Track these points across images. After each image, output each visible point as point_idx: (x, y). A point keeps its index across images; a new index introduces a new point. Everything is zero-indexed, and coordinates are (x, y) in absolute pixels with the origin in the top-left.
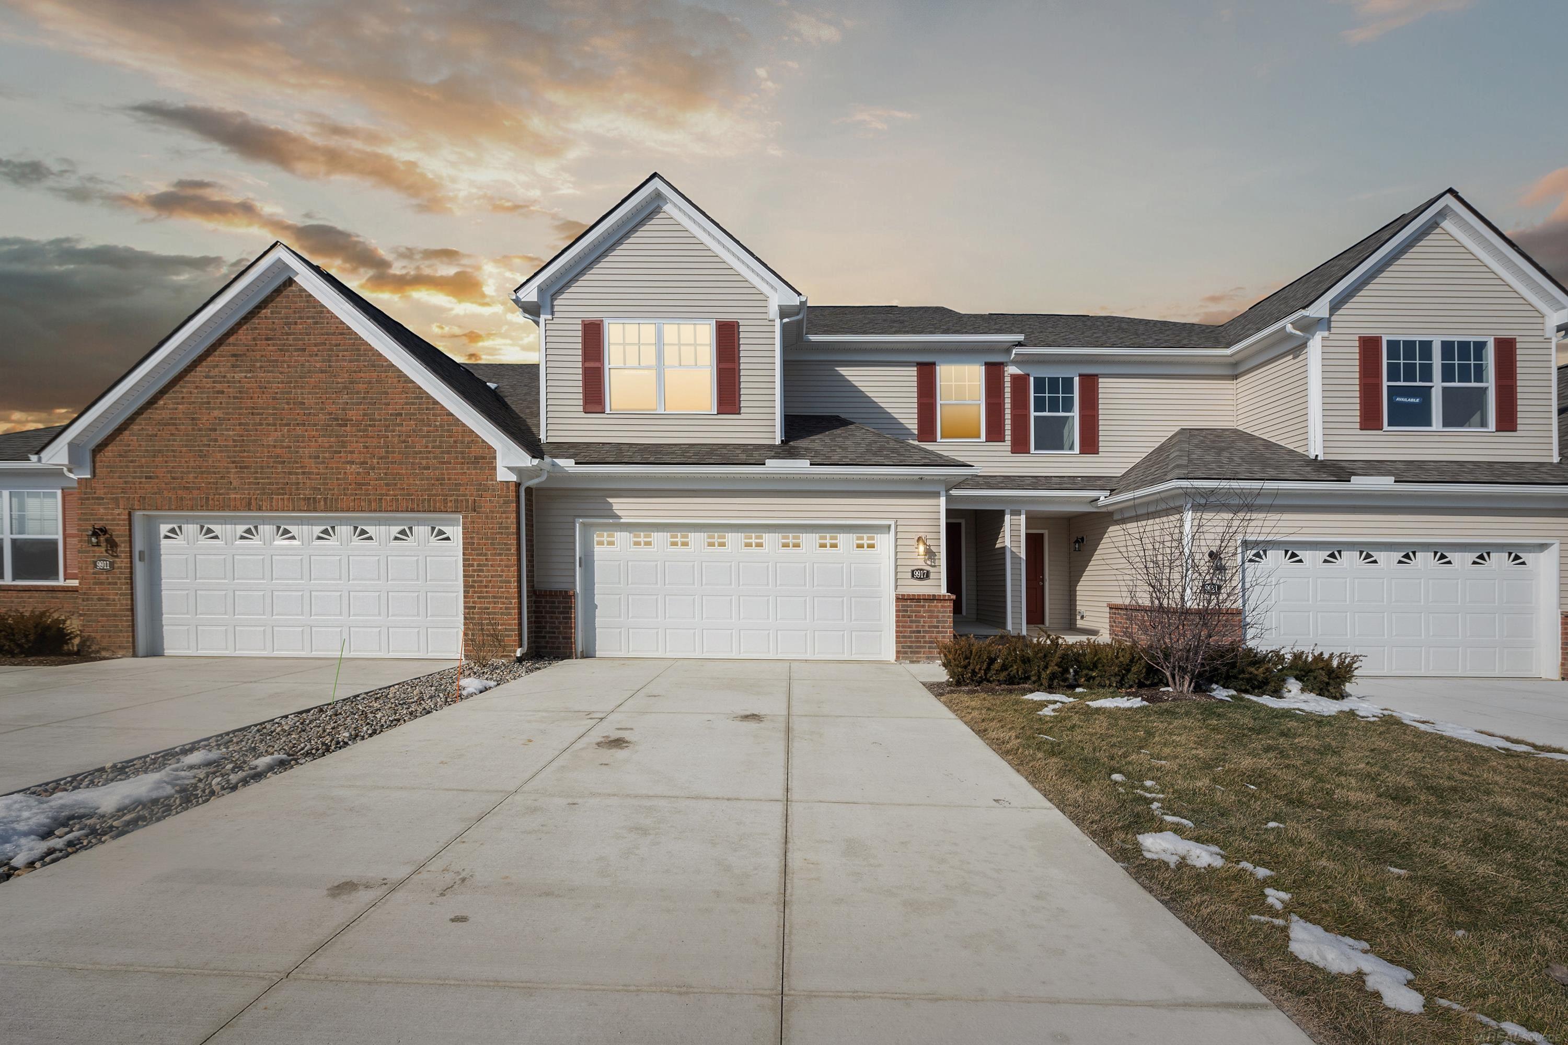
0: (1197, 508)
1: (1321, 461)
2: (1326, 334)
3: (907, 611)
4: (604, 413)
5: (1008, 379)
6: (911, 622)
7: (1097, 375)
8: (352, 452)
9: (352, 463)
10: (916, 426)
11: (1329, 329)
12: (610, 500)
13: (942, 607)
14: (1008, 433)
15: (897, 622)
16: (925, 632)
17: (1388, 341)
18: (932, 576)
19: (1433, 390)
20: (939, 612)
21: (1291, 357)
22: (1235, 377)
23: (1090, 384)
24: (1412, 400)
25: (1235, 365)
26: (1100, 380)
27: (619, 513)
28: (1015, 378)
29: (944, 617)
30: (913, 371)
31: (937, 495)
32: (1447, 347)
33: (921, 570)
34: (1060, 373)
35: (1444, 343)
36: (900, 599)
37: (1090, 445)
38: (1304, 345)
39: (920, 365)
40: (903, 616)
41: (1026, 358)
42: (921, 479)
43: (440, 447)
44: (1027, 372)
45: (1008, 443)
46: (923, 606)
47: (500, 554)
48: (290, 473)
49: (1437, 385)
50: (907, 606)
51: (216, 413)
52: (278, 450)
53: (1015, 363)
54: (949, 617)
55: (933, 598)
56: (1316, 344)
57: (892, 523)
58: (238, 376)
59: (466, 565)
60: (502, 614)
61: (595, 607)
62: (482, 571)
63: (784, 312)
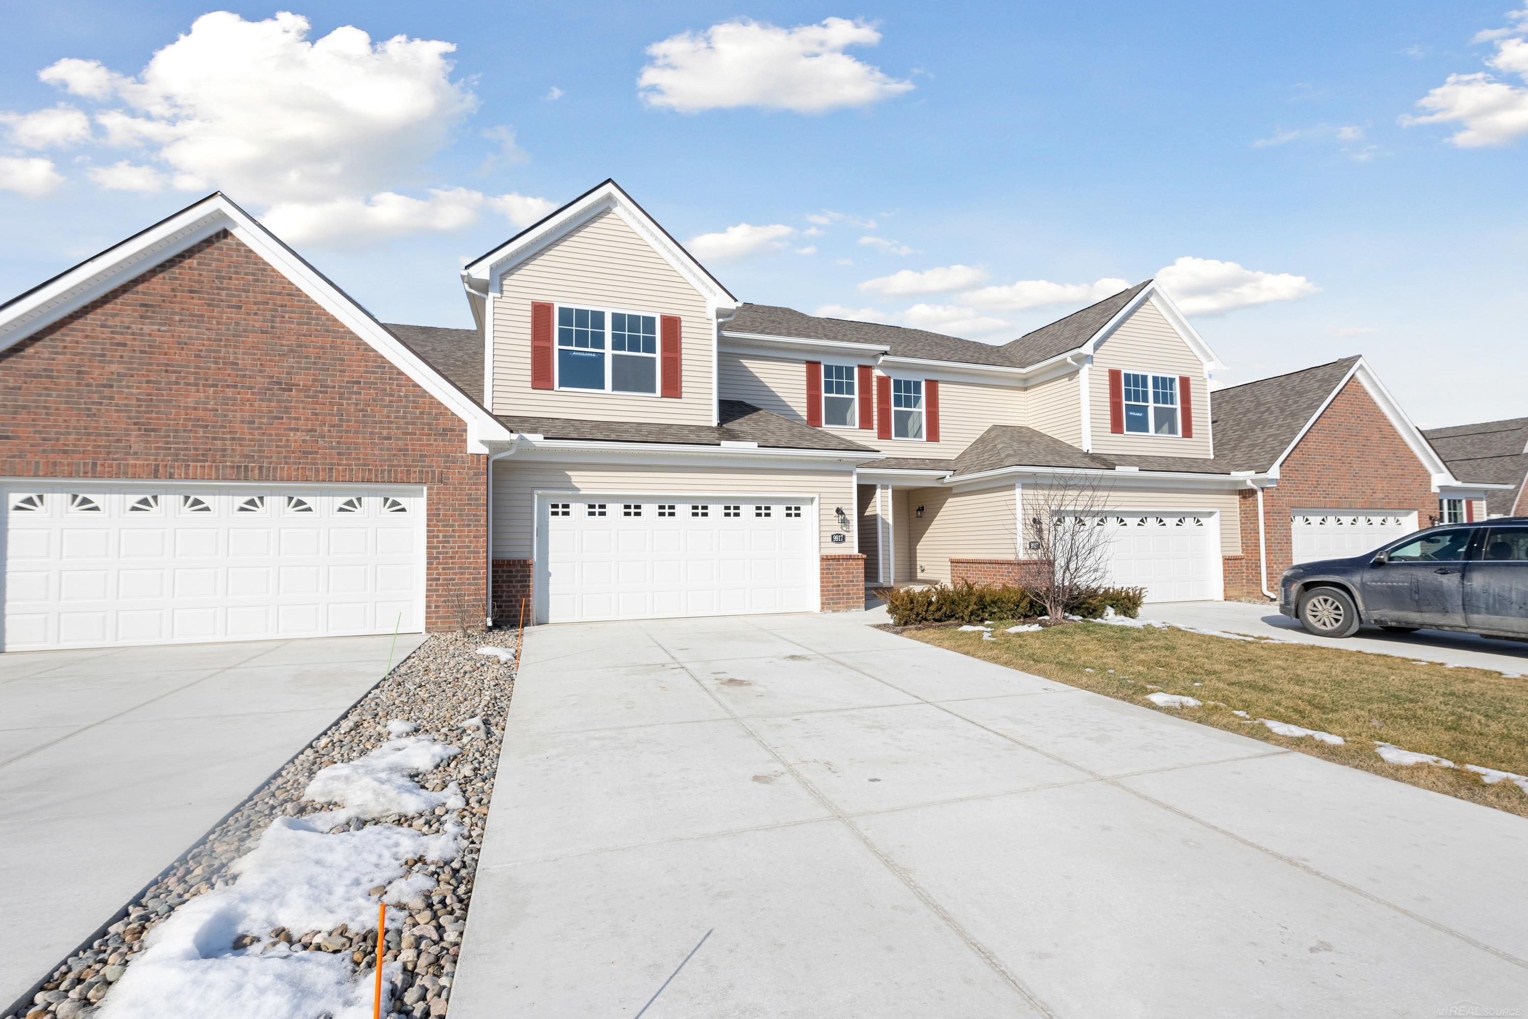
0: (1025, 486)
1: (1091, 454)
2: (1090, 366)
3: (829, 569)
4: (553, 390)
5: (874, 380)
6: (833, 578)
7: (937, 381)
8: (298, 419)
9: (297, 430)
10: (806, 414)
11: (1092, 362)
12: (569, 473)
13: (857, 564)
14: (875, 422)
15: (822, 578)
16: (844, 586)
17: (1125, 374)
18: (847, 539)
19: (1149, 408)
20: (854, 569)
21: (1067, 379)
22: (1026, 389)
23: (932, 386)
24: (1138, 414)
25: (1026, 380)
26: (940, 385)
27: (577, 485)
28: (880, 379)
29: (857, 572)
30: (803, 368)
31: (850, 473)
32: (1155, 379)
33: (838, 535)
34: (912, 377)
36: (824, 559)
37: (933, 435)
38: (1077, 372)
39: (808, 362)
40: (827, 573)
41: (889, 364)
42: (840, 460)
43: (404, 417)
44: (889, 375)
45: (875, 430)
46: (842, 565)
47: (469, 526)
48: (214, 439)
49: (1151, 405)
50: (830, 565)
51: (114, 368)
52: (201, 413)
53: (881, 367)
54: (861, 573)
55: (850, 558)
56: (1085, 371)
57: (816, 496)
58: (147, 329)
59: (430, 536)
60: (469, 584)
61: (550, 574)
62: (448, 542)
63: (720, 314)
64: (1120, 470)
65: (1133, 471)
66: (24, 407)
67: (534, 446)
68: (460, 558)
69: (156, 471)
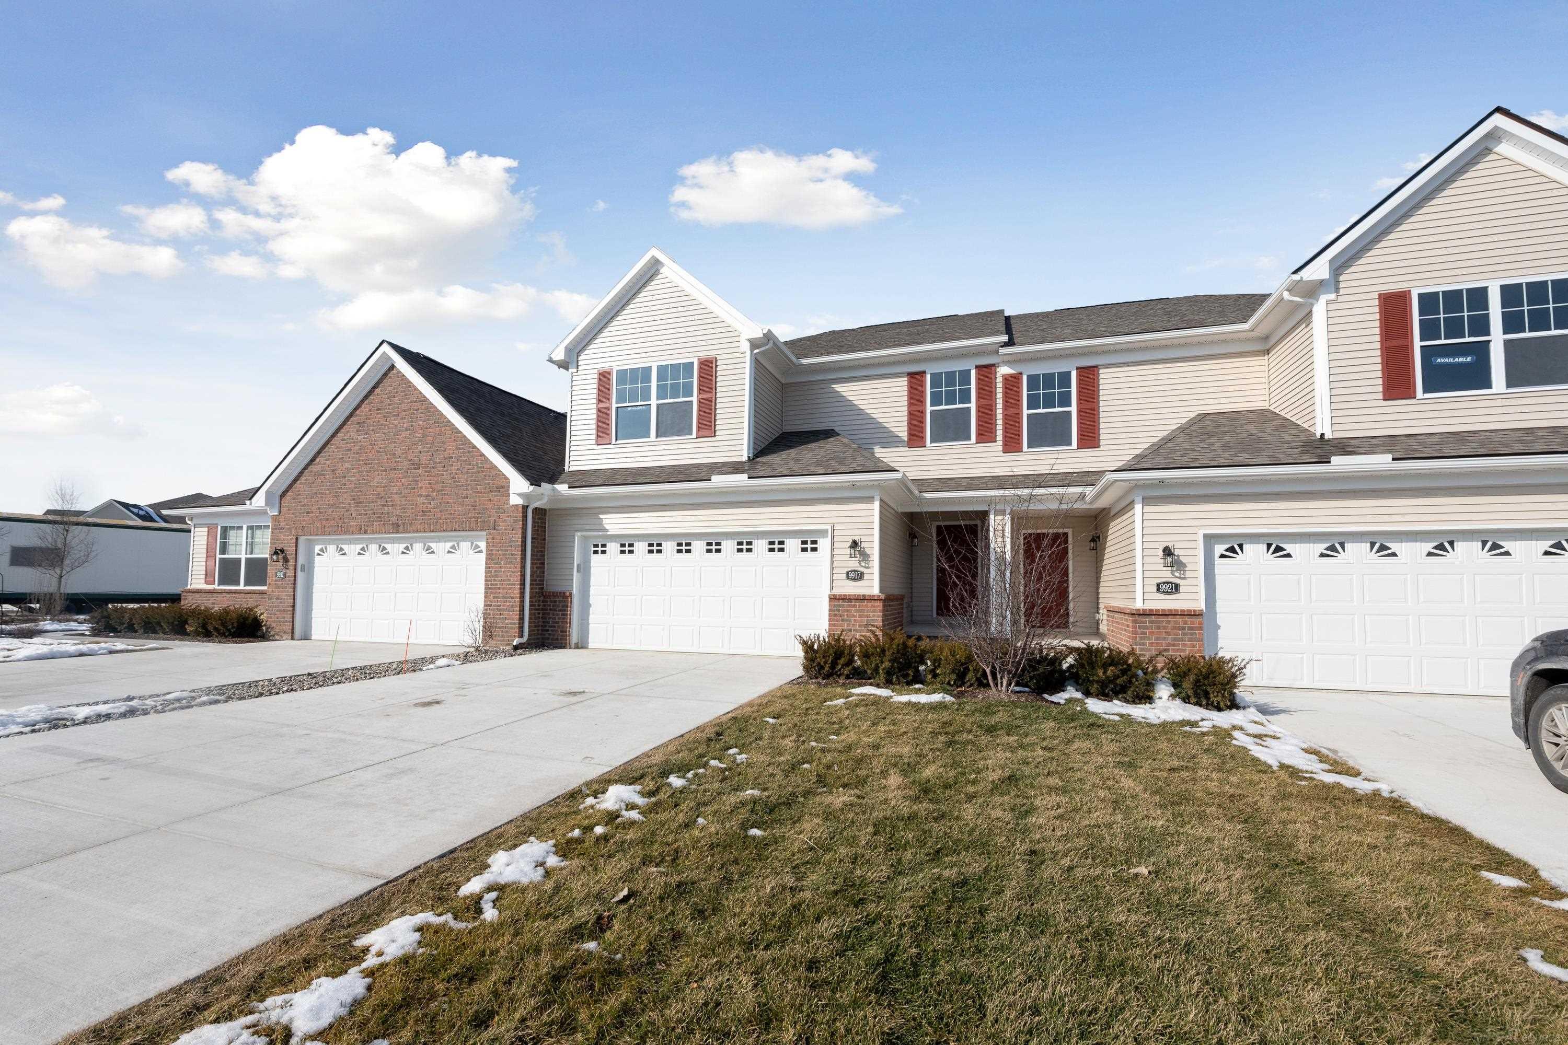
0: (1146, 501)
1: (1329, 440)
2: (1333, 296)
3: (839, 610)
4: (610, 444)
5: (999, 380)
6: (843, 620)
7: (1097, 367)
8: (421, 488)
9: (421, 496)
10: (906, 434)
11: (1337, 290)
12: (601, 516)
13: (873, 606)
14: (1000, 433)
15: (830, 620)
16: (855, 630)
17: (1420, 295)
18: (866, 577)
19: (1492, 345)
20: (868, 611)
21: (1304, 325)
22: (1268, 352)
23: (1089, 377)
24: (1461, 360)
25: (1266, 338)
26: (1101, 371)
27: (607, 527)
28: (1007, 379)
29: (874, 616)
30: (904, 382)
31: (871, 499)
32: (1510, 294)
33: (855, 571)
34: (1055, 368)
35: (1505, 289)
36: (833, 599)
37: (1090, 438)
38: (1310, 314)
39: (910, 374)
40: (836, 615)
41: (1014, 357)
42: (854, 485)
43: (475, 481)
44: (1020, 371)
45: (1000, 443)
46: (854, 606)
47: (510, 563)
48: (385, 506)
49: (1497, 339)
50: (839, 606)
51: (347, 465)
52: (379, 490)
53: (1008, 363)
54: (878, 616)
55: (863, 598)
56: (1320, 309)
57: (829, 527)
58: (360, 438)
59: (488, 571)
60: (509, 610)
61: (590, 605)
62: (497, 576)
63: (754, 344)
64: (1339, 463)
65: (1382, 461)
66: (314, 494)
67: (563, 495)
68: (504, 589)
69: (360, 529)
